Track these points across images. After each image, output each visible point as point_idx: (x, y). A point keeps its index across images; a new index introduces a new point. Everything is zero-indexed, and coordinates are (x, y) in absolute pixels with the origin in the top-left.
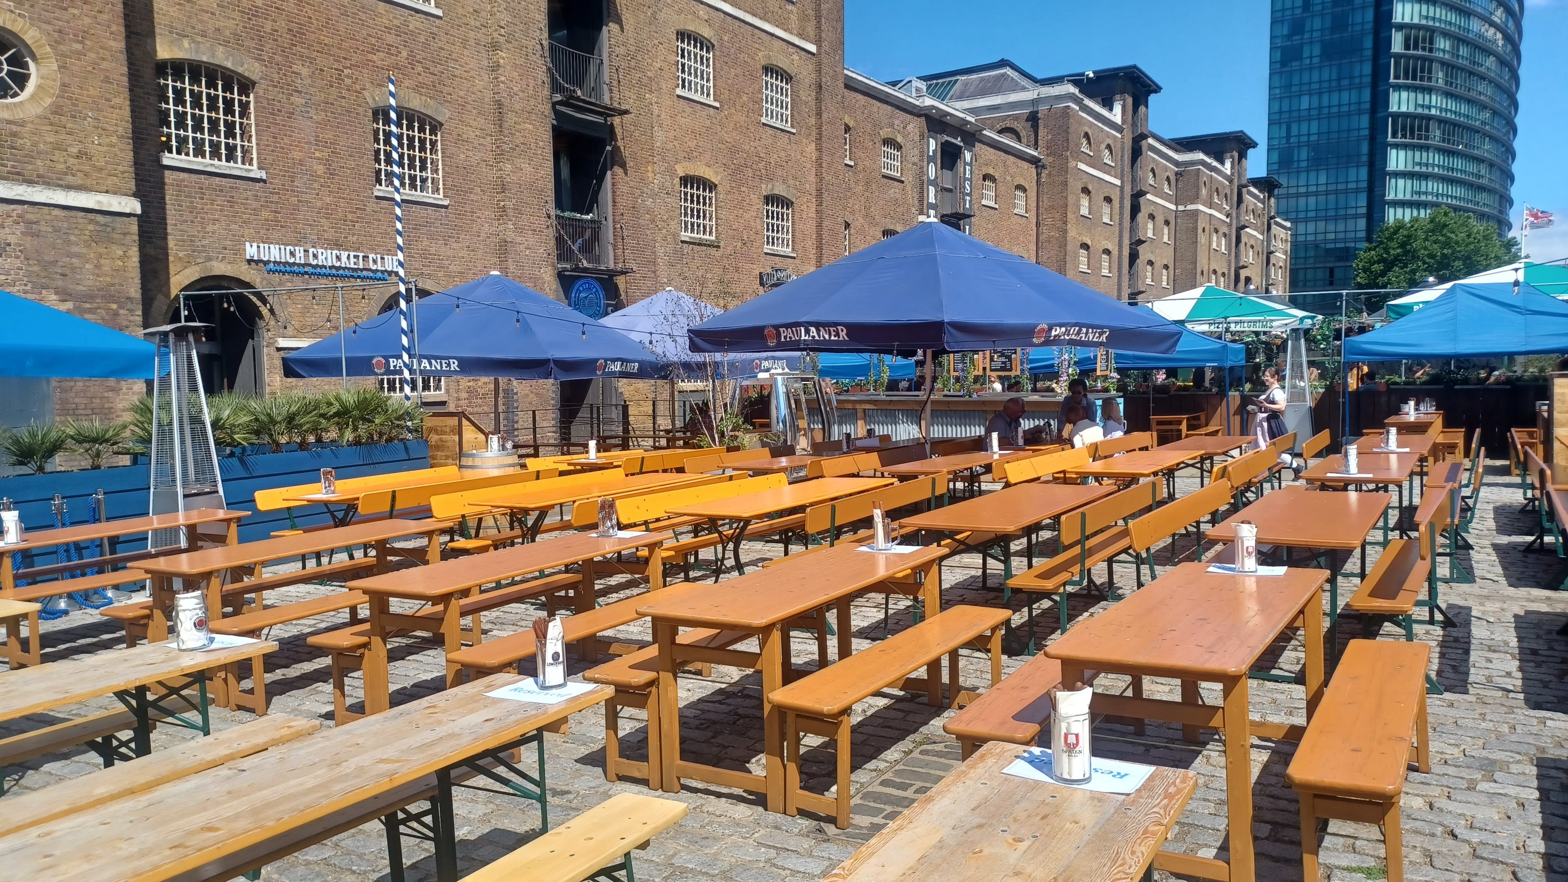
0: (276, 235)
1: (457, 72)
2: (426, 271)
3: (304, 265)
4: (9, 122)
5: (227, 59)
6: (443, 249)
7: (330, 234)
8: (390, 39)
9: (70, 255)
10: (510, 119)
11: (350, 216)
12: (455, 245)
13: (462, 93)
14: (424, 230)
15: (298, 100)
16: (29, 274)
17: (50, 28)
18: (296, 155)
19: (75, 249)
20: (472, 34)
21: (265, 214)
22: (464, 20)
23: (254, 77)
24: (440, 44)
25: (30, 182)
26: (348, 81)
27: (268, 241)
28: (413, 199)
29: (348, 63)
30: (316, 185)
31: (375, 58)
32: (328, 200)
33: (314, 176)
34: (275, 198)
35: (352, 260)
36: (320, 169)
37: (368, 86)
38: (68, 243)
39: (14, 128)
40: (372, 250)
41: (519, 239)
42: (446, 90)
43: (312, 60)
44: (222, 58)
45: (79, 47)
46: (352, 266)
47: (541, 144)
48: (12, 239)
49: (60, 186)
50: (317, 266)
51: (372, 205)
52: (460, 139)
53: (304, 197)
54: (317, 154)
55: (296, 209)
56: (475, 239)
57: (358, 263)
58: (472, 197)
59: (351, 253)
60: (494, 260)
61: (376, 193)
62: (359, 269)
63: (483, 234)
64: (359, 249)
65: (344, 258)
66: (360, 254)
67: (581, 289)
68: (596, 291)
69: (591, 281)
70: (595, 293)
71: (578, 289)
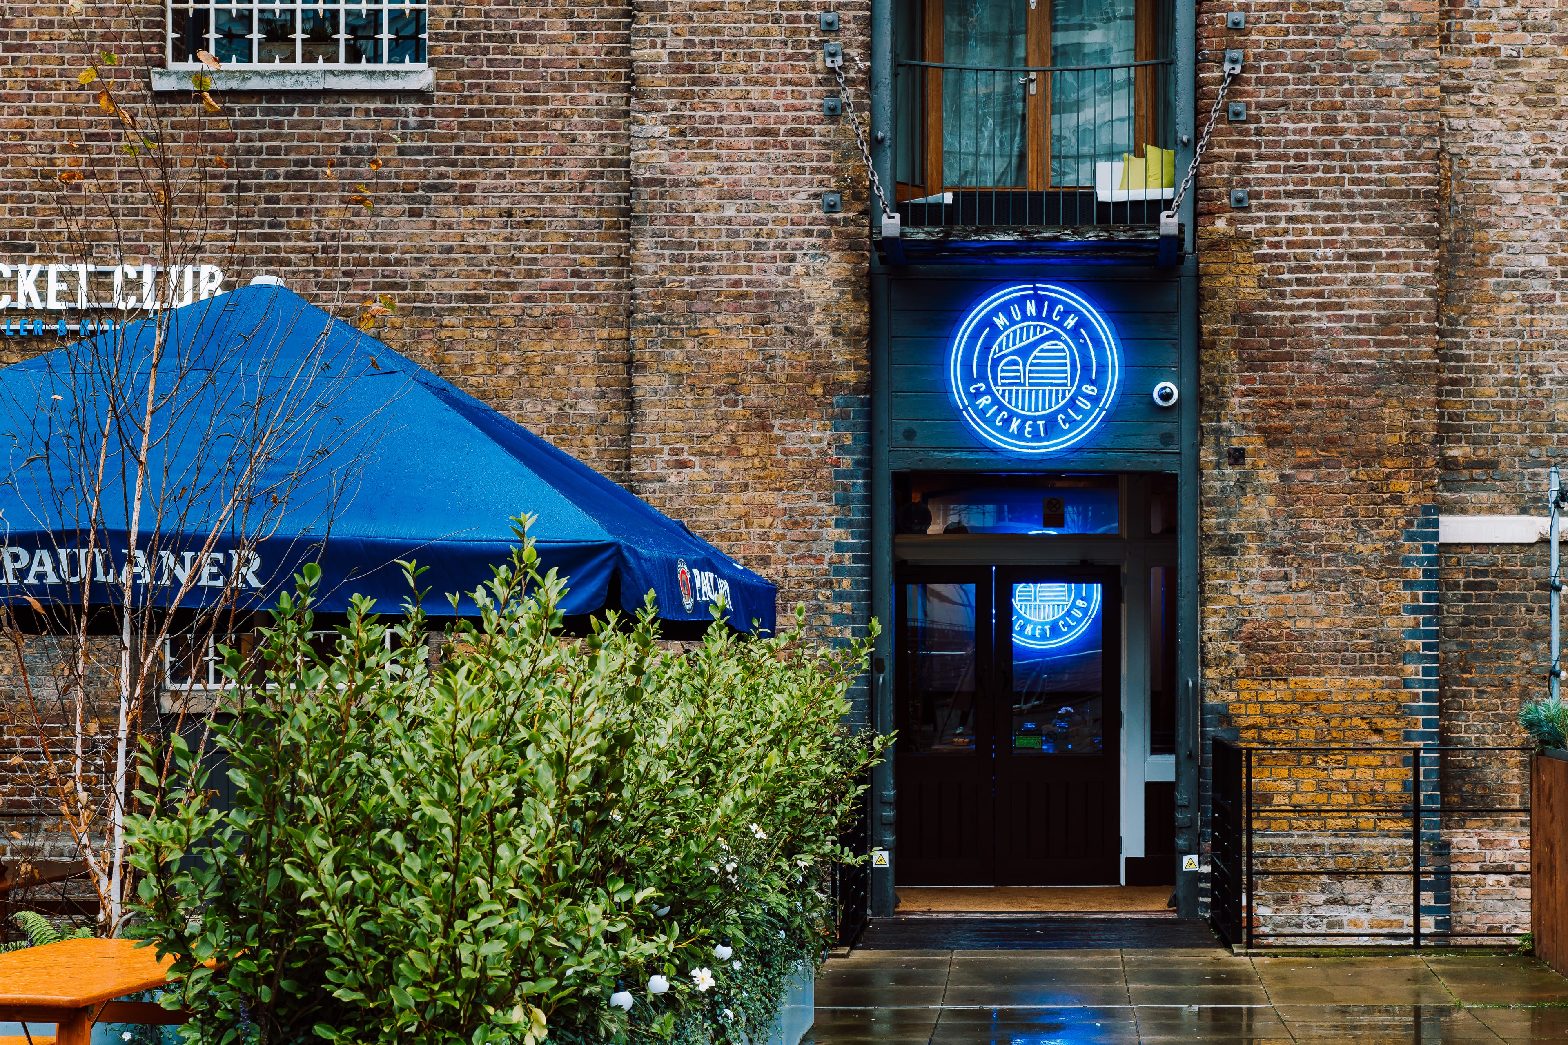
6: (406, 227)
11: (64, 162)
12: (451, 214)
14: (332, 175)
28: (296, 83)
35: (53, 286)
40: (133, 252)
41: (689, 169)
46: (53, 304)
51: (141, 123)
56: (537, 186)
57: (70, 295)
58: (531, 50)
59: (53, 269)
60: (611, 249)
61: (160, 84)
62: (75, 314)
63: (573, 168)
64: (85, 255)
65: (26, 285)
66: (83, 269)
67: (1001, 321)
68: (1083, 323)
69: (1054, 290)
70: (1074, 332)
71: (987, 322)
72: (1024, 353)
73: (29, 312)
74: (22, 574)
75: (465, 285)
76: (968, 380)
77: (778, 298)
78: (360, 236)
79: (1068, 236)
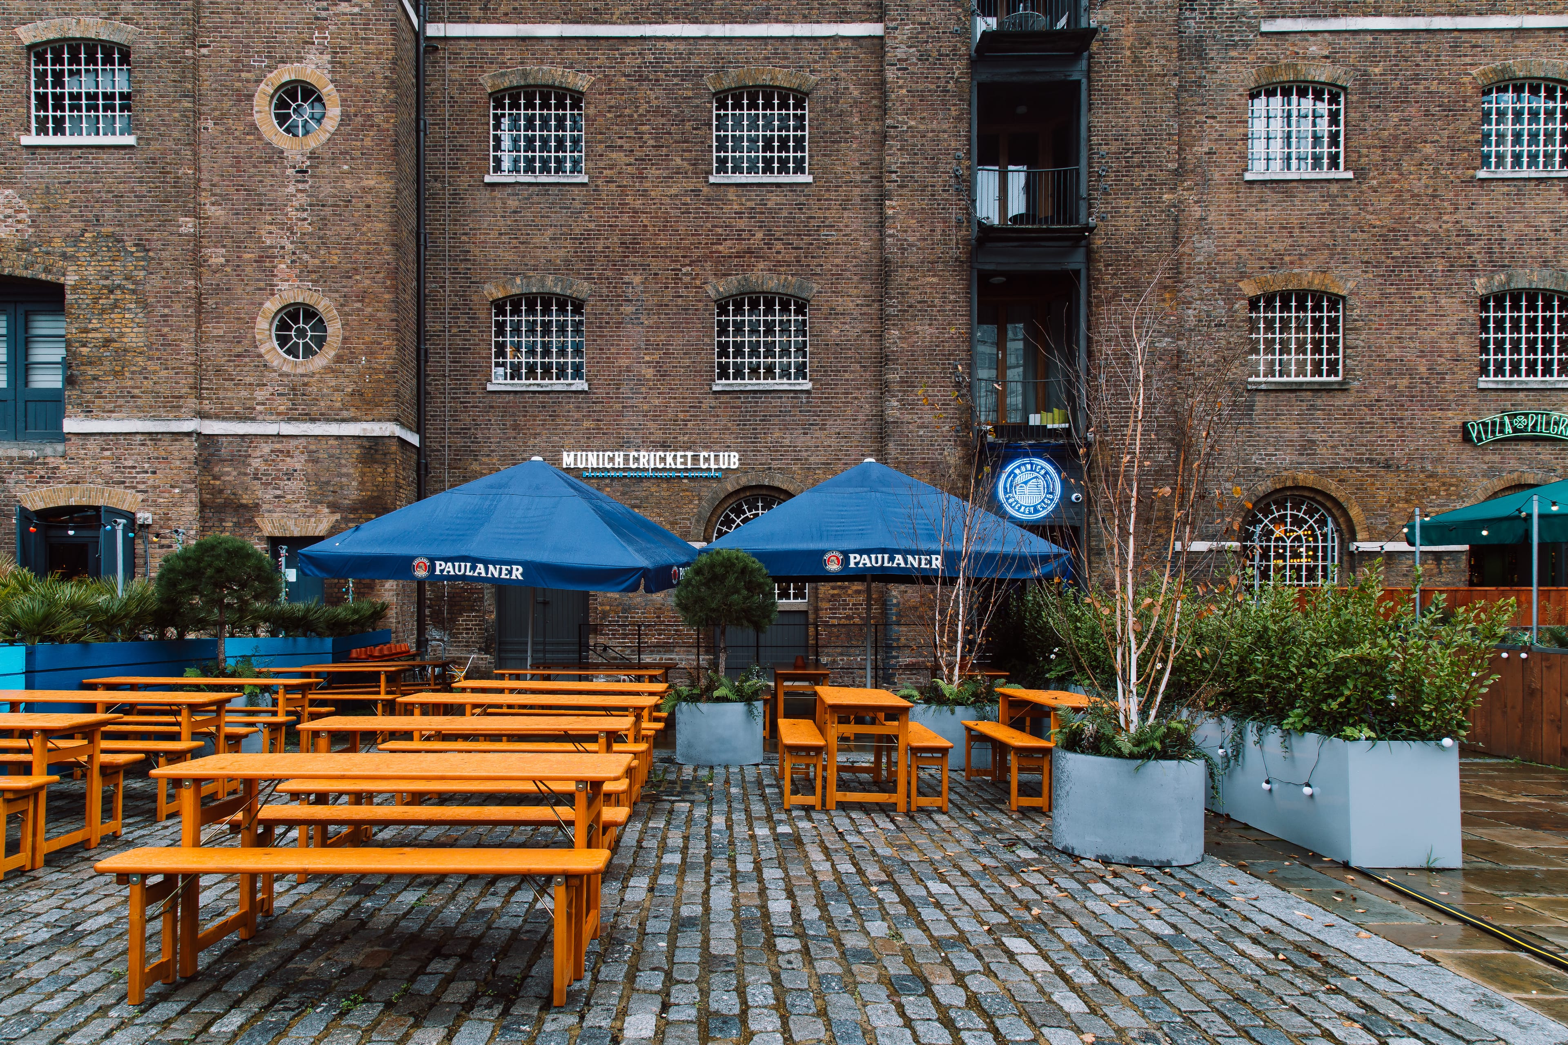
0: (597, 443)
1: (831, 239)
2: (775, 465)
3: (624, 470)
4: (302, 375)
5: (556, 285)
6: (802, 438)
7: (658, 436)
8: (742, 224)
9: (341, 475)
10: (902, 276)
11: (681, 416)
12: (818, 434)
13: (838, 261)
14: (776, 420)
15: (628, 309)
16: (309, 493)
17: (336, 295)
18: (624, 362)
19: (344, 470)
20: (857, 191)
21: (586, 424)
22: (847, 178)
23: (583, 296)
24: (809, 213)
25: (313, 420)
26: (687, 279)
27: (588, 448)
28: (761, 388)
29: (687, 261)
30: (643, 390)
31: (721, 248)
32: (656, 402)
33: (641, 380)
34: (598, 407)
35: (679, 460)
36: (649, 373)
37: (711, 279)
38: (340, 465)
39: (306, 379)
40: (707, 448)
41: (907, 417)
42: (815, 262)
43: (645, 267)
44: (552, 285)
45: (359, 305)
46: (679, 466)
47: (952, 297)
48: (298, 466)
49: (336, 420)
50: (638, 469)
51: (709, 402)
52: (833, 313)
53: (630, 402)
54: (647, 358)
55: (620, 414)
56: (848, 424)
57: (685, 463)
58: (847, 376)
59: (679, 454)
60: (876, 445)
61: (715, 388)
62: (686, 470)
63: (861, 417)
64: (689, 449)
65: (669, 460)
66: (689, 454)
67: (1017, 471)
68: (1047, 473)
69: (1036, 461)
70: (1044, 476)
71: (1012, 472)
72: (1026, 483)
73: (671, 469)
74: (857, 564)
75: (823, 459)
76: (1006, 492)
77: (939, 463)
78: (787, 442)
79: (1053, 441)
